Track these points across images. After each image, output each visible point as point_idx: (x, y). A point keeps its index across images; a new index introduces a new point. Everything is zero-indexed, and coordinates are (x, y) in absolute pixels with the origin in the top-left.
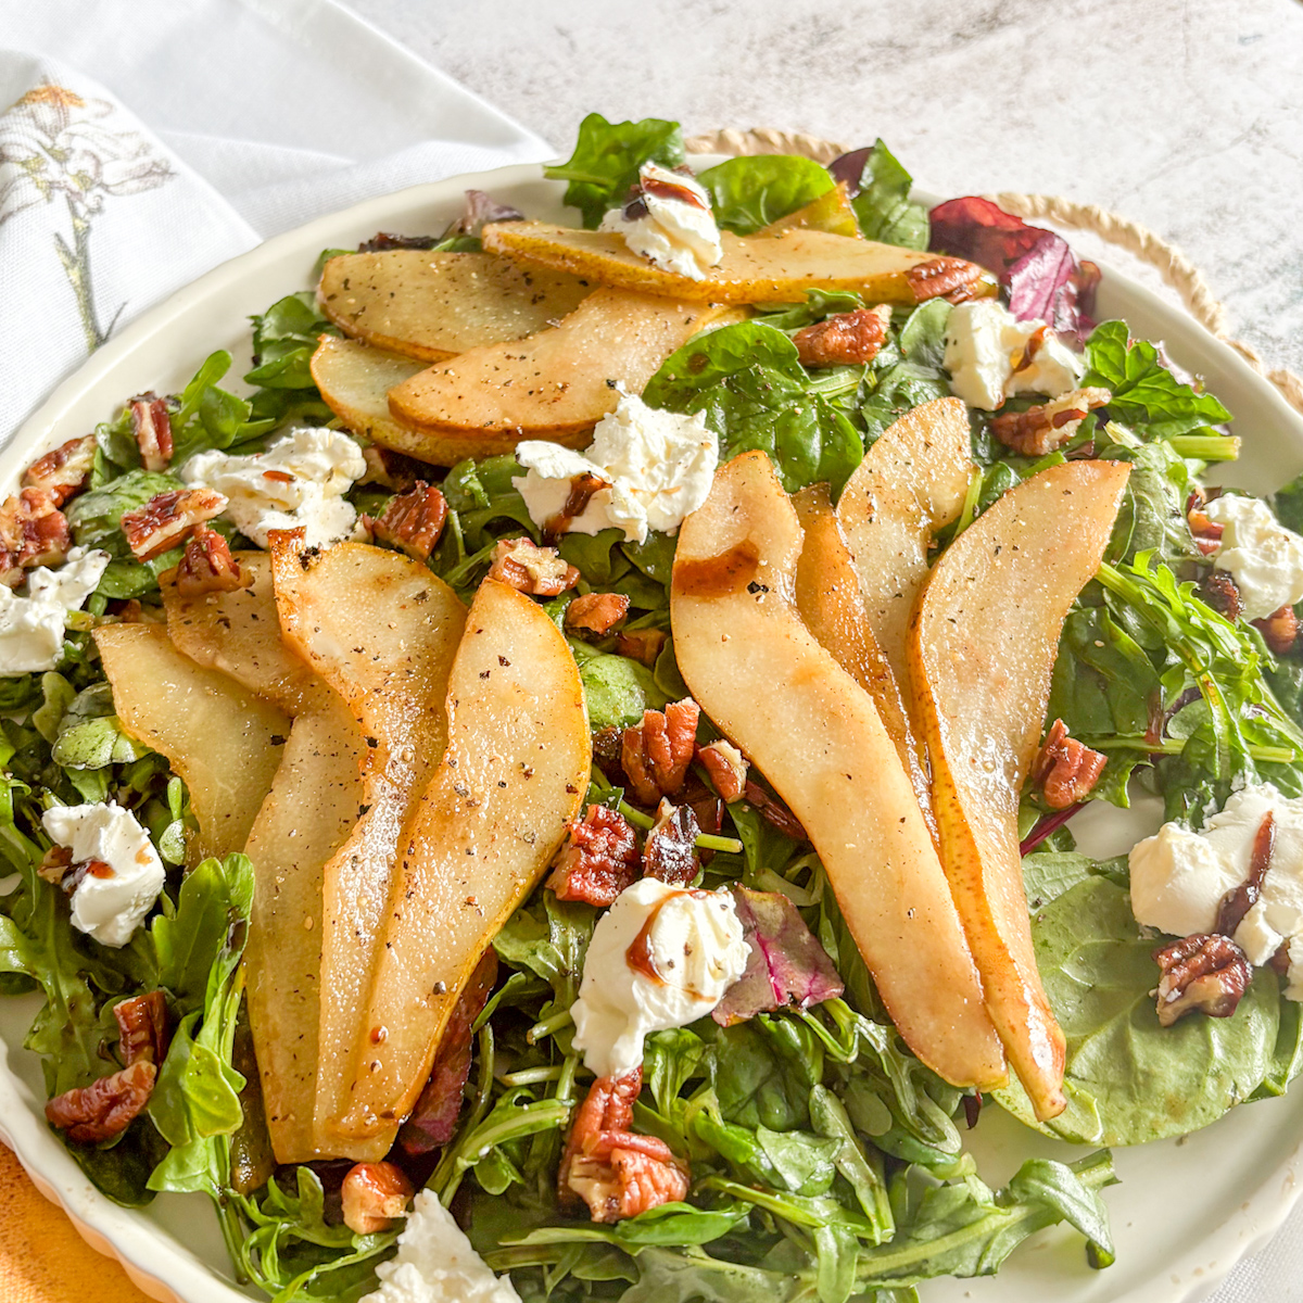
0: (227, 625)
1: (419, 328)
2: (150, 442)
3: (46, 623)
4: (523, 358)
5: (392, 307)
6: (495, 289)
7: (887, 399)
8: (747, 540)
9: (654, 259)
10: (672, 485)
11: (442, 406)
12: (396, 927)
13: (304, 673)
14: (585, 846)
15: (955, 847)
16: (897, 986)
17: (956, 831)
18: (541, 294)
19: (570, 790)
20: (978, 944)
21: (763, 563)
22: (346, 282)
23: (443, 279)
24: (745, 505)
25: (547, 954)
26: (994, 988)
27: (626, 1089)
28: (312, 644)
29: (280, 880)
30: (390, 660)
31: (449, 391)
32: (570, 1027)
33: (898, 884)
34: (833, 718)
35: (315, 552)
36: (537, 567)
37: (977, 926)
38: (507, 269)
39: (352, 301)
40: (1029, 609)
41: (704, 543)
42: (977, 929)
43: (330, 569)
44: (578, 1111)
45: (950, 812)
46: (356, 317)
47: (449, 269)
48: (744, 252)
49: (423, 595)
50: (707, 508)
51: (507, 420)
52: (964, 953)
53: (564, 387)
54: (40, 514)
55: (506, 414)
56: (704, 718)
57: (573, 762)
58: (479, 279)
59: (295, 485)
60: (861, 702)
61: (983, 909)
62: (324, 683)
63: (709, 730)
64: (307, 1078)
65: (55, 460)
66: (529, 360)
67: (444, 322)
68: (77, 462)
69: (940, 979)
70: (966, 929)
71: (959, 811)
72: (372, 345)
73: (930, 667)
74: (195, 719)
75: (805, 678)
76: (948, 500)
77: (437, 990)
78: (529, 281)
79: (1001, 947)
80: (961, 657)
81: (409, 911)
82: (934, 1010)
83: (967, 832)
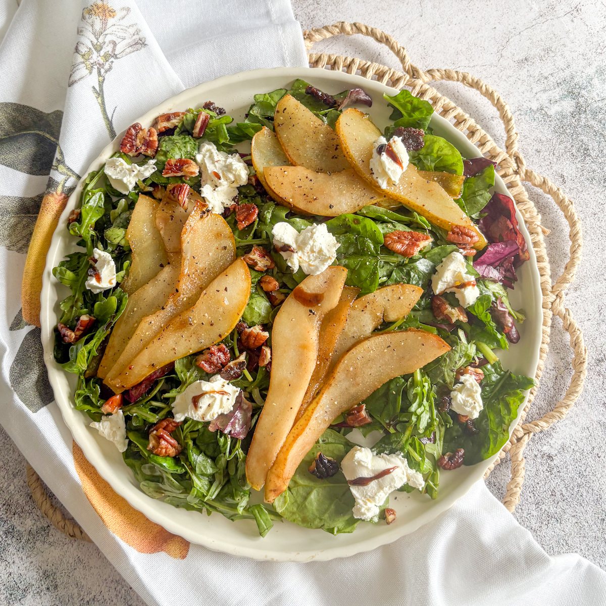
0: (172, 219)
1: (292, 145)
2: (197, 130)
3: (128, 184)
4: (311, 180)
5: (291, 130)
6: (324, 145)
7: (405, 271)
8: (323, 294)
9: (373, 173)
10: (312, 264)
11: (275, 183)
12: (151, 345)
13: (179, 252)
14: (212, 354)
15: (302, 422)
16: (255, 449)
17: (307, 418)
18: (336, 156)
19: (220, 336)
20: (281, 454)
21: (319, 305)
22: (285, 109)
23: (311, 131)
24: (330, 282)
25: (184, 375)
26: (274, 468)
27: (173, 424)
28: (185, 246)
29: (135, 309)
30: (201, 266)
31: (281, 179)
32: (174, 398)
33: (277, 424)
34: (301, 364)
35: (208, 211)
36: (259, 262)
37: (286, 448)
38: (333, 139)
39: (282, 118)
40: (383, 369)
41: (309, 287)
42: (285, 449)
43: (208, 221)
44: (160, 421)
45: (311, 411)
46: (279, 125)
47: (316, 127)
48: (412, 181)
49: (225, 248)
50: (318, 276)
51: (291, 200)
52: (275, 455)
53: (316, 199)
54: (151, 139)
55: (292, 198)
56: (270, 338)
57: (226, 328)
58: (322, 138)
59: (220, 181)
60: (312, 366)
61: (291, 445)
62: (181, 259)
63: (268, 343)
64: (115, 361)
65: (168, 118)
66: (313, 182)
67: (301, 147)
68: (175, 121)
69: (265, 456)
70: (282, 448)
71: (312, 413)
72: (277, 139)
73: (341, 367)
74: (145, 245)
75: (304, 347)
76: (392, 316)
77: (153, 365)
78: (336, 149)
79: (286, 459)
80: (351, 369)
81: (157, 343)
82: (258, 461)
83: (309, 420)
